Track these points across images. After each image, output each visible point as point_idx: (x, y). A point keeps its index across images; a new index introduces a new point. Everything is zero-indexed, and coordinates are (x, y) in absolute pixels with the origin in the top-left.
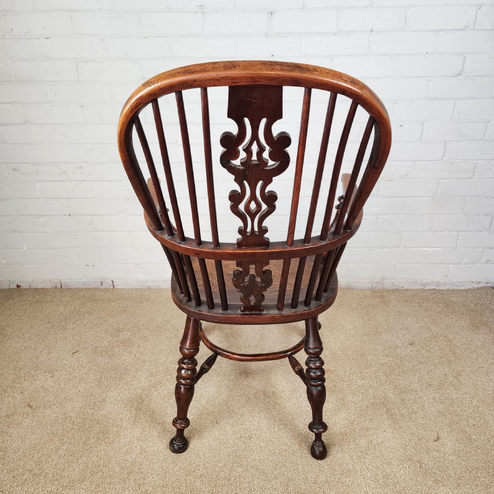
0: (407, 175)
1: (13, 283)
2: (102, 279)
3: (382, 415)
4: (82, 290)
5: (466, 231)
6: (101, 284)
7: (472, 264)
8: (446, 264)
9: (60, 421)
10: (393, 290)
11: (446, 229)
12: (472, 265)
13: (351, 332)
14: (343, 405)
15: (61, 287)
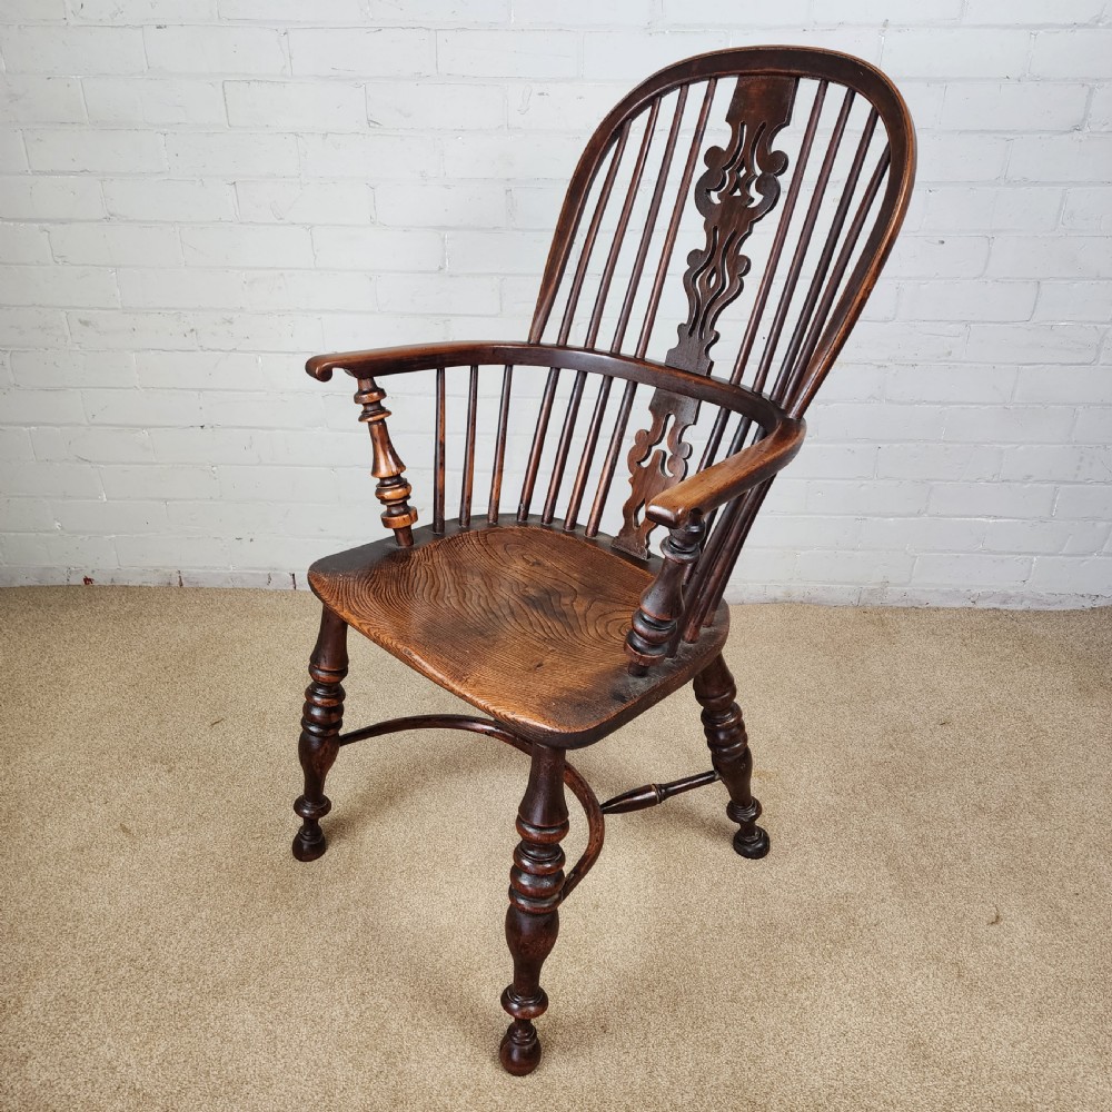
0: (950, 353)
1: (77, 572)
2: (271, 569)
3: (878, 869)
4: (226, 592)
5: (1073, 483)
6: (267, 580)
7: (1083, 555)
8: (1025, 553)
9: (191, 860)
10: (904, 609)
11: (1029, 477)
12: (1083, 559)
13: (812, 696)
14: (794, 846)
15: (181, 585)
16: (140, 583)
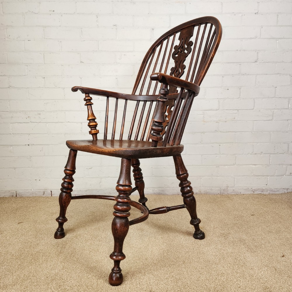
0: (235, 118)
2: (45, 189)
4: (30, 198)
5: (274, 154)
6: (43, 193)
7: (281, 176)
8: (265, 176)
10: (234, 195)
11: (262, 153)
15: (16, 196)
16: (3, 196)
